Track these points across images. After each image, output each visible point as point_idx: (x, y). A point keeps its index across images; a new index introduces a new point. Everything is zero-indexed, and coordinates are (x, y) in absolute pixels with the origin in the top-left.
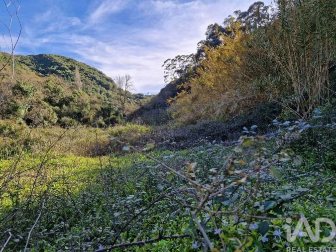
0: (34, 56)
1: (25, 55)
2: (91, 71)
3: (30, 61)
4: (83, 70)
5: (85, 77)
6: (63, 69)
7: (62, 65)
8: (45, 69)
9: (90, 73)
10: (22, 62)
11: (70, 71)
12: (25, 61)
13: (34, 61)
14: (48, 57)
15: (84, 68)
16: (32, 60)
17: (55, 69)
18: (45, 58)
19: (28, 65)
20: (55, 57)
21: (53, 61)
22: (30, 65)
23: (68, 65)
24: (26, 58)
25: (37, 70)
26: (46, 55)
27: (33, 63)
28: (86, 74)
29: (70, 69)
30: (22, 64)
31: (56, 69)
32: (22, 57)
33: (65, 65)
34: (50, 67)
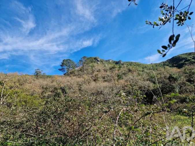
0: (169, 60)
1: (165, 61)
3: (168, 63)
6: (189, 60)
7: (187, 58)
8: (178, 64)
10: (164, 65)
12: (166, 64)
14: (177, 57)
16: (169, 62)
18: (175, 58)
19: (167, 65)
20: (181, 56)
21: (181, 58)
22: (169, 65)
23: (191, 57)
24: (166, 62)
25: (173, 66)
26: (176, 57)
27: (170, 64)
29: (193, 59)
30: (165, 66)
32: (163, 62)
33: (189, 58)
34: (180, 62)
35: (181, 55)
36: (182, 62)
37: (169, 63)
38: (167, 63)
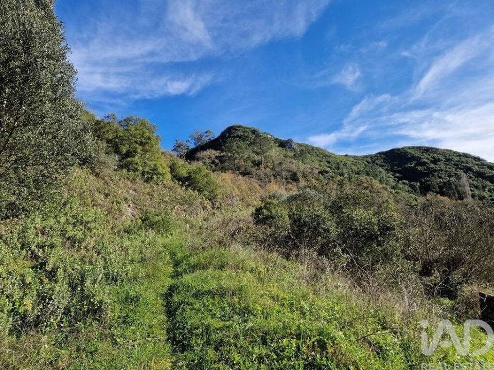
2: (463, 159)
4: (449, 160)
5: (456, 170)
6: (424, 164)
7: (420, 158)
9: (462, 162)
11: (432, 165)
12: (377, 162)
13: (386, 160)
15: (451, 158)
16: (384, 160)
17: (413, 165)
19: (381, 166)
20: (410, 151)
21: (409, 156)
23: (429, 157)
25: (392, 170)
27: (386, 163)
28: (455, 165)
29: (432, 162)
31: (415, 166)
33: (425, 158)
34: (407, 164)
35: (409, 148)
36: (411, 164)
37: (384, 162)
38: (380, 162)
